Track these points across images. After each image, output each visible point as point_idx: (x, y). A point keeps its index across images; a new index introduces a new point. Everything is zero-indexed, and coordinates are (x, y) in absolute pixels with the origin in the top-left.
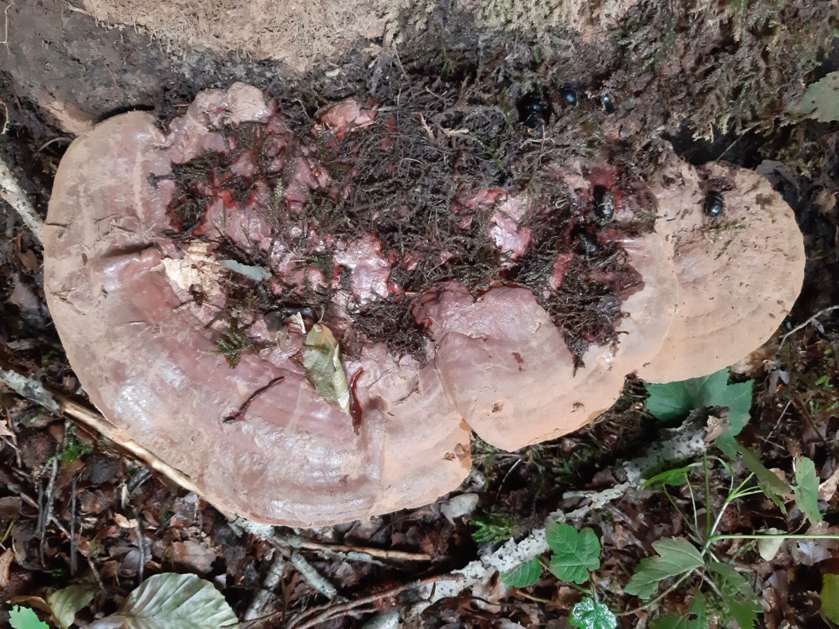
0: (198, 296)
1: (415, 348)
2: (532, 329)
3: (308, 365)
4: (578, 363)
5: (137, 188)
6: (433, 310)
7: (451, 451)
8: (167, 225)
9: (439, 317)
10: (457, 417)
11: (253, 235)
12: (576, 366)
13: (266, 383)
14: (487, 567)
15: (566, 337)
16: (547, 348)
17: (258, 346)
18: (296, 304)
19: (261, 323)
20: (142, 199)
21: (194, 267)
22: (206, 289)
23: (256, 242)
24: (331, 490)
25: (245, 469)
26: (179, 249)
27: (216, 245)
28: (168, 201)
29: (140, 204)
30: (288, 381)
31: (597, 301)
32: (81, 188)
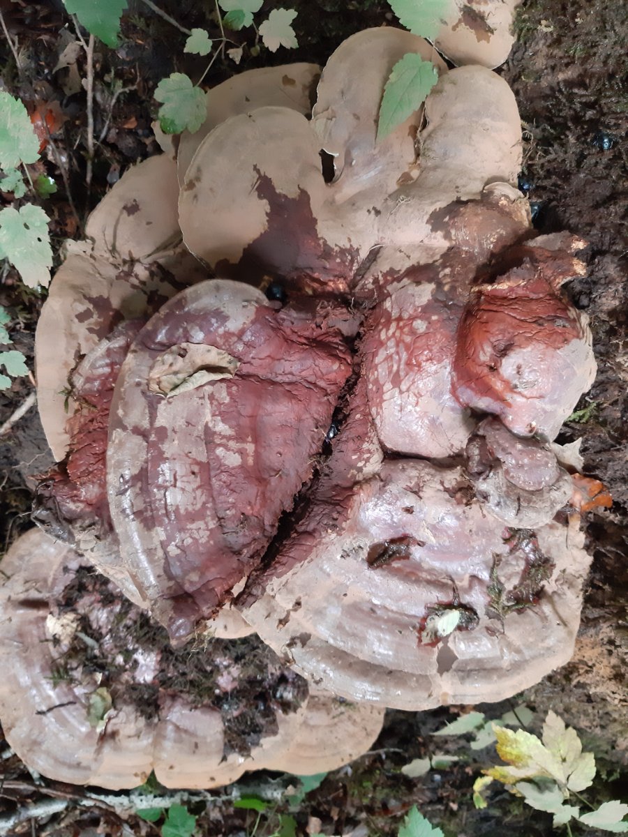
0: (56, 641)
1: (149, 717)
2: (212, 732)
3: (92, 701)
4: (224, 759)
5: (55, 567)
6: (168, 702)
7: (139, 773)
8: (60, 598)
9: (170, 708)
10: (150, 759)
11: (101, 623)
12: (222, 761)
13: (65, 702)
14: (131, 802)
15: (225, 744)
16: (213, 745)
17: (72, 680)
18: (102, 667)
19: (80, 669)
20: (54, 575)
21: (62, 626)
22: (62, 638)
23: (100, 628)
24: (70, 766)
25: (33, 737)
26: (59, 614)
27: (79, 617)
28: (68, 583)
29: (52, 577)
30: (77, 705)
31: (249, 734)
32: (27, 558)
